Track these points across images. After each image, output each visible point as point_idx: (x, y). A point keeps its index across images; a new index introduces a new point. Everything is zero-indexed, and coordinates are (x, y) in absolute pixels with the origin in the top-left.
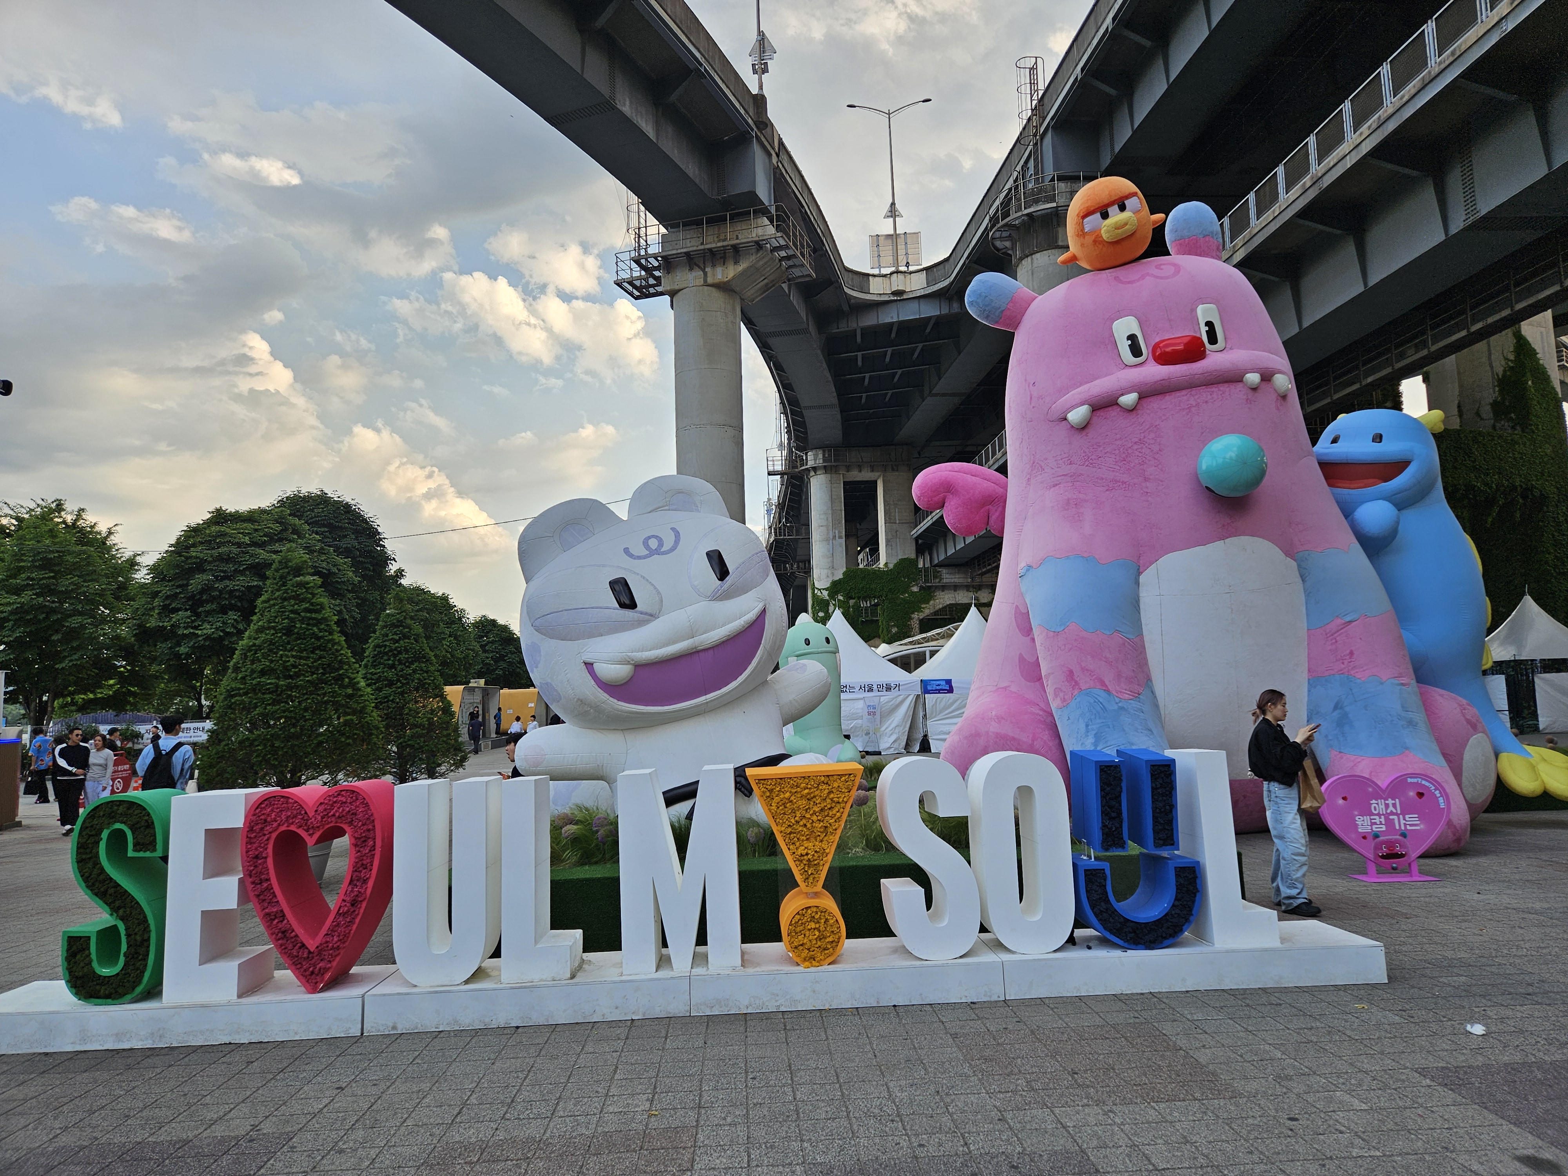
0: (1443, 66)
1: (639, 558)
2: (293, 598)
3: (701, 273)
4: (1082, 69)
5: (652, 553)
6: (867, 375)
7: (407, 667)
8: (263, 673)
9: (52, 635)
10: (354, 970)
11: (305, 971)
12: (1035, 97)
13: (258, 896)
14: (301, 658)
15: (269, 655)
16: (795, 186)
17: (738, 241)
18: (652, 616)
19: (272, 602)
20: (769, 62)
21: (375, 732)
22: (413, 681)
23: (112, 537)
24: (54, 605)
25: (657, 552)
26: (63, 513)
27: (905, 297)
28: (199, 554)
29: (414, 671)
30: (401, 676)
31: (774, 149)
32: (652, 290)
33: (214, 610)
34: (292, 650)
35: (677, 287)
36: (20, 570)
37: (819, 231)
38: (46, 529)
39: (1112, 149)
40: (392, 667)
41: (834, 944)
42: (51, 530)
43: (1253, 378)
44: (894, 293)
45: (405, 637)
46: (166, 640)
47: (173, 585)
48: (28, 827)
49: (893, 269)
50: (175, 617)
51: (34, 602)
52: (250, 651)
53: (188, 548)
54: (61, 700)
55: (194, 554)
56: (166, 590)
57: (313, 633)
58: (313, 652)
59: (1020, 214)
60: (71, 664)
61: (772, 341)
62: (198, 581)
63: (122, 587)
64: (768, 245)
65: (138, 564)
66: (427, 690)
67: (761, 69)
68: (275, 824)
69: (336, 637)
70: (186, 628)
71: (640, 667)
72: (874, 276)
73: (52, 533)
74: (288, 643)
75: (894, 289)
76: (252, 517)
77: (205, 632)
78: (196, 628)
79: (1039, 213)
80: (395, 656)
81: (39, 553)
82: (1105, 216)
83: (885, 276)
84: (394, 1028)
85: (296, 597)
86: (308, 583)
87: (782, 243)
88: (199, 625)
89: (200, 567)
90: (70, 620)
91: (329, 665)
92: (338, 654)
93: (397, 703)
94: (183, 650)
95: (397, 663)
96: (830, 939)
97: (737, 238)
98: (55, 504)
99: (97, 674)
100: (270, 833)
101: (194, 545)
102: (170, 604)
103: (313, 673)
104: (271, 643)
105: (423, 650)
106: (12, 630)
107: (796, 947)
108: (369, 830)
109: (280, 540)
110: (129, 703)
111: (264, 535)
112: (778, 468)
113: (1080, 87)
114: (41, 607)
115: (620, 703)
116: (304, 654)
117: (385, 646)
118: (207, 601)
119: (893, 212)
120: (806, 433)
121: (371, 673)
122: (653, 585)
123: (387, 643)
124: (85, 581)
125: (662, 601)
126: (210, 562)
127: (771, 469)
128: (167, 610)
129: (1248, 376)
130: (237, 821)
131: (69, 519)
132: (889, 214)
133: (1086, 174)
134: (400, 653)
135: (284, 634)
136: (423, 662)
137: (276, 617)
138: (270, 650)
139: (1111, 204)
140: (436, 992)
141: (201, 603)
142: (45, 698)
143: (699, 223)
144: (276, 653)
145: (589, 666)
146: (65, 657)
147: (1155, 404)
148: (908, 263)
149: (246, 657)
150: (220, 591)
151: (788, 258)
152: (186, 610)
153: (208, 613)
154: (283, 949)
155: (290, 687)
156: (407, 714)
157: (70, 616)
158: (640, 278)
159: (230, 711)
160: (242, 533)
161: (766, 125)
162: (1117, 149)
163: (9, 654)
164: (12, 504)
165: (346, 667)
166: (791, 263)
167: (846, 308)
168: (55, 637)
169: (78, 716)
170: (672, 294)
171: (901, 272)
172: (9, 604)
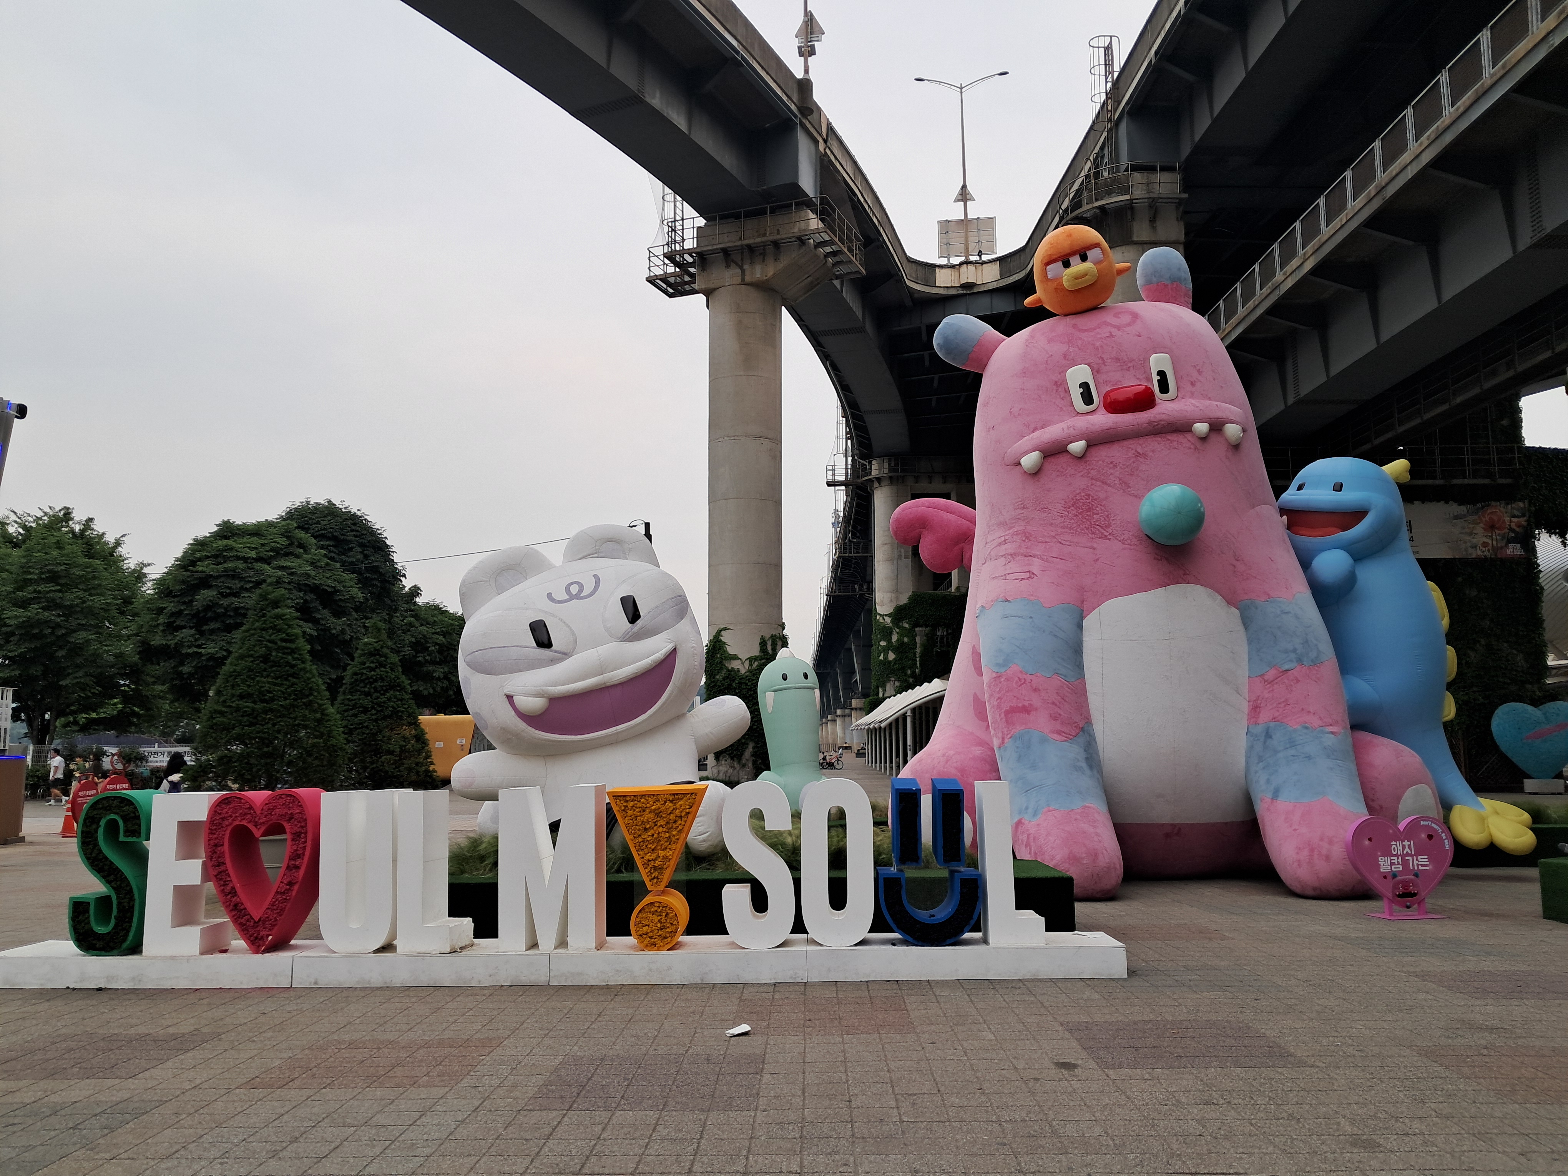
0: (1495, 78)
1: (560, 602)
2: (271, 628)
3: (739, 271)
4: (1156, 53)
5: (572, 597)
6: (936, 376)
7: (382, 695)
8: (241, 697)
9: (57, 651)
10: (293, 942)
11: (251, 936)
12: (1110, 79)
13: (216, 876)
14: (275, 684)
15: (247, 681)
16: (846, 172)
17: (778, 237)
18: (566, 655)
19: (252, 632)
20: (816, 44)
21: (340, 753)
22: (387, 708)
23: (120, 549)
24: (59, 620)
25: (577, 597)
26: (71, 523)
27: (976, 290)
28: (205, 569)
29: (389, 699)
30: (376, 704)
31: (821, 135)
32: (687, 287)
33: (219, 629)
34: (268, 676)
35: (712, 286)
36: (27, 582)
37: (874, 219)
38: (54, 540)
39: (1192, 136)
40: (368, 694)
41: (673, 934)
42: (58, 542)
43: (1201, 428)
44: (965, 286)
45: (382, 665)
46: (170, 658)
47: (178, 602)
48: (31, 843)
49: (963, 259)
50: (180, 635)
51: (40, 617)
52: (231, 676)
53: (193, 563)
54: (63, 719)
55: (200, 569)
56: (171, 606)
57: (287, 662)
58: (286, 679)
59: (1090, 206)
60: (75, 681)
61: (823, 340)
62: (205, 595)
63: (127, 601)
64: (812, 241)
65: (145, 575)
66: (401, 718)
67: (806, 51)
68: (230, 820)
69: (308, 665)
70: (190, 647)
71: (555, 701)
72: (941, 267)
73: (59, 545)
74: (265, 670)
75: (964, 281)
76: (257, 531)
77: (209, 651)
78: (199, 646)
79: (1112, 205)
80: (371, 683)
81: (46, 565)
82: (1067, 265)
83: (953, 267)
84: (316, 983)
85: (274, 627)
86: (284, 615)
87: (827, 238)
88: (203, 644)
89: (205, 582)
90: (74, 635)
91: (300, 691)
92: (308, 682)
93: (371, 730)
94: (186, 669)
95: (372, 690)
96: (669, 930)
97: (778, 233)
98: (62, 513)
99: (100, 692)
100: (227, 826)
101: (200, 560)
102: (174, 622)
103: (286, 699)
104: (250, 670)
105: (398, 678)
106: (18, 644)
107: (641, 935)
108: (302, 827)
109: (287, 555)
110: (134, 724)
111: (271, 550)
112: (841, 477)
113: (1154, 71)
114: (47, 622)
115: (537, 731)
116: (279, 681)
117: (362, 674)
118: (211, 619)
119: (964, 196)
120: (869, 439)
121: (348, 699)
122: (569, 626)
123: (364, 671)
124: (91, 595)
125: (576, 642)
126: (217, 577)
127: (830, 478)
128: (171, 628)
129: (1196, 425)
130: (202, 815)
131: (77, 528)
132: (960, 197)
133: (1161, 164)
134: (376, 681)
135: (261, 662)
136: (398, 691)
137: (254, 646)
138: (249, 677)
139: (1073, 254)
140: (349, 957)
141: (206, 621)
142: (47, 716)
143: (737, 217)
144: (253, 679)
145: (510, 698)
146: (69, 674)
147: (1103, 454)
148: (980, 252)
149: (228, 682)
150: (226, 609)
151: (834, 254)
152: (191, 628)
153: (212, 632)
154: (236, 920)
155: (266, 712)
156: (381, 740)
157: (75, 631)
158: (673, 275)
159: (211, 731)
160: (249, 547)
161: (811, 111)
162: (1197, 138)
163: (14, 670)
164: (19, 512)
165: (316, 694)
166: (837, 259)
167: (908, 303)
168: (60, 654)
169: (80, 737)
170: (708, 293)
171: (971, 263)
172: (16, 617)
